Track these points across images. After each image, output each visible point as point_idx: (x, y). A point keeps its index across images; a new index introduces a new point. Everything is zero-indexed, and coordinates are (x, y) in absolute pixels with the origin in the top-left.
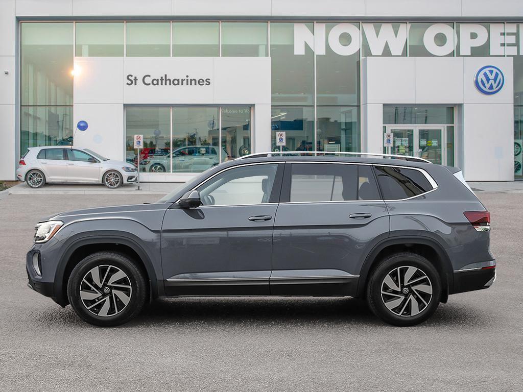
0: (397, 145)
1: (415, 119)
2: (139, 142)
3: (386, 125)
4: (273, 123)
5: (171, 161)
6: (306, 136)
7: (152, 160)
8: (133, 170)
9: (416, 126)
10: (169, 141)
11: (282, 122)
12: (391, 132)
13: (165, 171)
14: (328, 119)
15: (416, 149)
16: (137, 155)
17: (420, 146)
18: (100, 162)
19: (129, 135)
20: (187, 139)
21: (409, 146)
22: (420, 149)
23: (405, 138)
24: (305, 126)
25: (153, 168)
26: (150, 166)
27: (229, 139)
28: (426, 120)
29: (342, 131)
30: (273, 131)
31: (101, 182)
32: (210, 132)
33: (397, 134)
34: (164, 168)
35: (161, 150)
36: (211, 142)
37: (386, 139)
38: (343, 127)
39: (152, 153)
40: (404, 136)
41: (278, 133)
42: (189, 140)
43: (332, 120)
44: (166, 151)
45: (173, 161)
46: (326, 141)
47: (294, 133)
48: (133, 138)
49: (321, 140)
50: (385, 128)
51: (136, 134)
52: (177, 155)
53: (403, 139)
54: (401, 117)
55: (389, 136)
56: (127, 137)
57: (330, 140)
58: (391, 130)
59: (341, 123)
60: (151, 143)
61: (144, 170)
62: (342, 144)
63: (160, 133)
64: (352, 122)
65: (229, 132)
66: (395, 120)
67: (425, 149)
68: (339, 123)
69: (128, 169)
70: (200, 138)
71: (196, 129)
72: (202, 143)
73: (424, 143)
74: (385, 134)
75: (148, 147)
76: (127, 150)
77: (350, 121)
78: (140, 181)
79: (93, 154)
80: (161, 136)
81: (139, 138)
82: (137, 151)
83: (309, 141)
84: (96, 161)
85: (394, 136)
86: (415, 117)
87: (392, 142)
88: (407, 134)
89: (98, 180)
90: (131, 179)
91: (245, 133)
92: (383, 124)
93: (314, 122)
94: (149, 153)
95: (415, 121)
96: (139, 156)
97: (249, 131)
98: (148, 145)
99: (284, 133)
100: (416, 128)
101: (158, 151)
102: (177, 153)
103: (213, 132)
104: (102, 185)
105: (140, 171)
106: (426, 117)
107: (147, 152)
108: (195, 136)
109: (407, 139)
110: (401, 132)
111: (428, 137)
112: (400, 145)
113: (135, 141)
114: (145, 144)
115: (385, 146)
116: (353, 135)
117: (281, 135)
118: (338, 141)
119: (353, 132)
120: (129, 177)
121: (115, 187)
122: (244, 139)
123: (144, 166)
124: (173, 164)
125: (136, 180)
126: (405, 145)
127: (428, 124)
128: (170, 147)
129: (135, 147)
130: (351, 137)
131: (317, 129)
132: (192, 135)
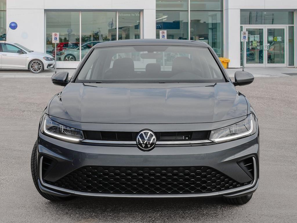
0: (251, 40)
1: (265, 21)
2: (56, 38)
3: (243, 25)
4: (157, 23)
5: (80, 53)
6: (182, 33)
7: (66, 52)
8: (51, 60)
9: (265, 26)
10: (78, 38)
11: (164, 23)
12: (247, 31)
13: (75, 60)
14: (199, 21)
15: (265, 44)
16: (55, 48)
17: (268, 41)
18: (26, 53)
19: (48, 33)
20: (92, 36)
21: (260, 41)
22: (268, 43)
23: (257, 35)
24: (181, 26)
25: (67, 58)
26: (64, 56)
27: (124, 36)
28: (273, 21)
29: (209, 30)
30: (157, 30)
31: (27, 69)
32: (110, 31)
33: (251, 32)
34: (75, 58)
35: (73, 44)
36: (110, 38)
37: (242, 36)
38: (210, 26)
39: (66, 46)
40: (256, 34)
41: (161, 31)
42: (94, 37)
43: (202, 22)
44: (76, 45)
45: (81, 52)
46: (197, 37)
47: (173, 31)
48: (52, 35)
49: (193, 37)
50: (241, 27)
51: (54, 32)
52: (85, 48)
53: (256, 36)
54: (254, 19)
55: (245, 33)
56: (47, 34)
57: (200, 36)
58: (247, 29)
59: (208, 24)
60: (65, 39)
61: (60, 59)
62: (209, 39)
63: (72, 31)
64: (217, 23)
65: (125, 31)
66: (250, 21)
67: (272, 44)
68: (207, 23)
69: (47, 59)
70: (102, 35)
71: (99, 28)
72: (104, 39)
73: (271, 39)
74: (242, 32)
75: (63, 42)
76: (47, 44)
77: (216, 22)
78: (57, 67)
79: (21, 47)
80: (73, 33)
81: (56, 35)
82: (55, 45)
83: (185, 37)
84: (24, 52)
85: (249, 34)
86: (265, 19)
87: (247, 38)
88: (258, 32)
89: (25, 66)
90: (50, 66)
91: (136, 32)
92: (241, 24)
93: (188, 23)
94: (63, 46)
95: (265, 22)
96: (56, 49)
97: (139, 30)
98: (63, 41)
99: (165, 31)
100: (265, 28)
101: (70, 45)
102: (85, 46)
103: (112, 31)
104: (28, 71)
105: (57, 60)
106: (273, 19)
107: (62, 46)
108: (99, 34)
109: (259, 36)
110: (254, 31)
111: (274, 34)
112: (253, 40)
113: (53, 37)
114: (61, 39)
115: (242, 41)
116: (218, 33)
117: (163, 33)
118: (206, 38)
119: (218, 31)
120: (48, 65)
121: (38, 72)
122: (136, 36)
123: (60, 56)
124: (82, 54)
125: (54, 67)
126: (257, 40)
127: (274, 24)
128: (79, 42)
129: (53, 42)
130: (216, 34)
131: (191, 28)
132: (96, 33)
